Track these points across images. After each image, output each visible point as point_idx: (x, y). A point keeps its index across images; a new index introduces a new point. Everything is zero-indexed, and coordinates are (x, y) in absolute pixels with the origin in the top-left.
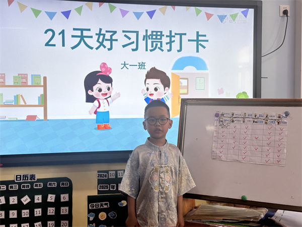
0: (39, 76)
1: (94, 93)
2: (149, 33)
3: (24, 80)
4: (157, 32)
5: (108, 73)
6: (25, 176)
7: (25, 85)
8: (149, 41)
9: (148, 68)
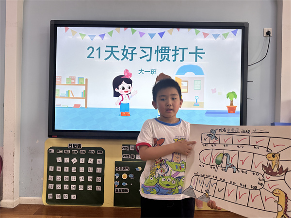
0: (83, 78)
1: (119, 90)
2: (160, 48)
3: (73, 81)
4: (165, 47)
5: (129, 77)
6: (75, 145)
7: (73, 84)
8: (160, 54)
9: (158, 74)
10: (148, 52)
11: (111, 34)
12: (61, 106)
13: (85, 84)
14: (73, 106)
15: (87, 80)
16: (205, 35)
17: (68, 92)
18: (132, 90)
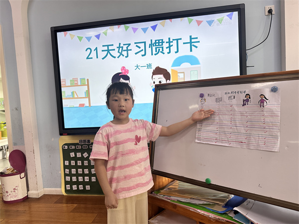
0: (84, 79)
2: (153, 42)
3: (76, 82)
4: (159, 40)
6: (85, 141)
7: (77, 85)
8: (154, 48)
9: (154, 68)
10: (142, 46)
11: (105, 33)
12: (68, 106)
13: (86, 84)
14: (78, 106)
15: (88, 80)
16: (199, 23)
17: (73, 93)
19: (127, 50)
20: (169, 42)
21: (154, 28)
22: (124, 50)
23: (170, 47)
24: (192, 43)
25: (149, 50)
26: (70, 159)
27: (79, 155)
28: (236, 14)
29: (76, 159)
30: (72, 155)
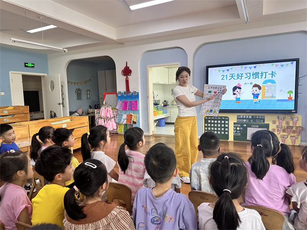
1: (235, 92)
2: (254, 73)
4: (257, 72)
5: (240, 86)
8: (254, 76)
9: (253, 84)
10: (249, 75)
11: (232, 69)
16: (277, 66)
18: (241, 92)
19: (241, 76)
20: (262, 73)
21: (255, 67)
22: (240, 76)
23: (262, 75)
24: (273, 74)
25: (252, 77)
26: (208, 123)
27: (213, 121)
28: (295, 62)
29: (211, 123)
30: (209, 121)
